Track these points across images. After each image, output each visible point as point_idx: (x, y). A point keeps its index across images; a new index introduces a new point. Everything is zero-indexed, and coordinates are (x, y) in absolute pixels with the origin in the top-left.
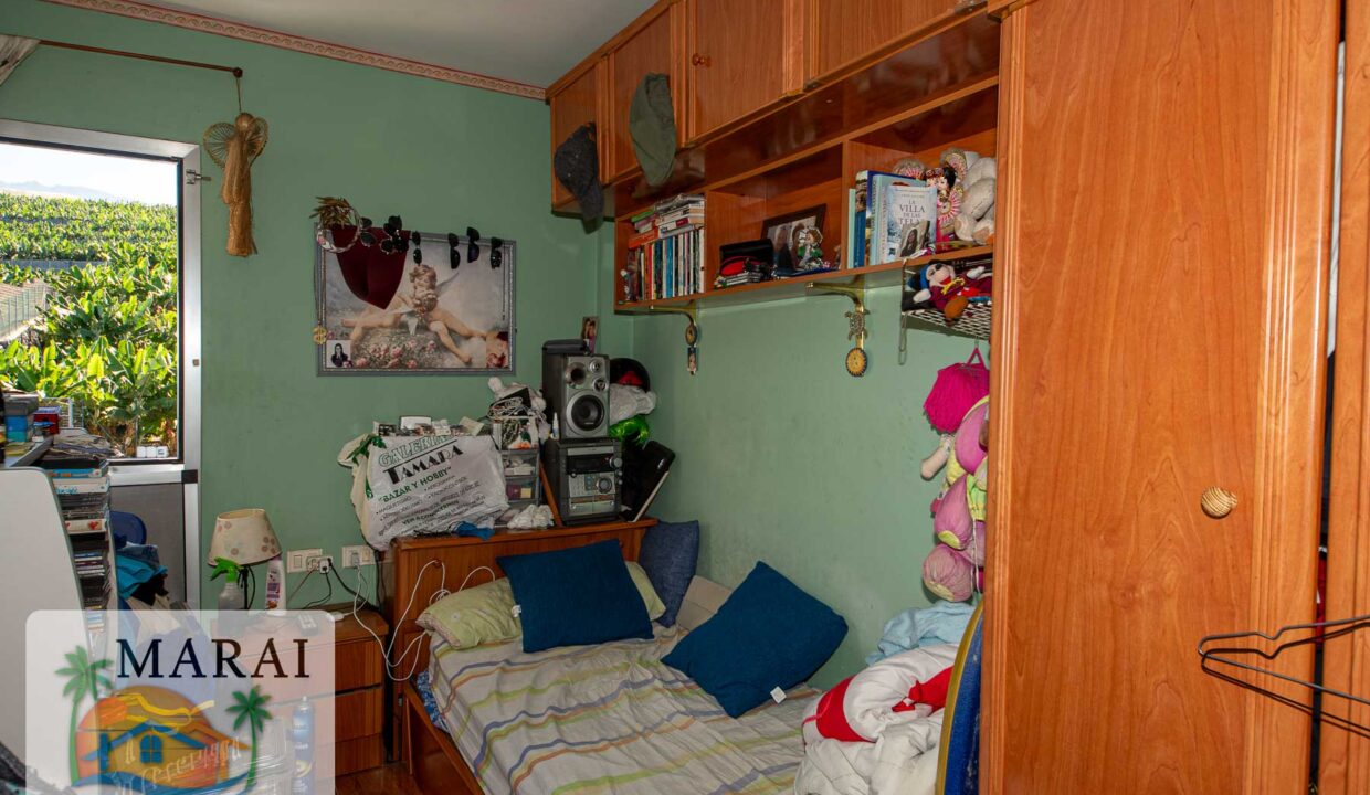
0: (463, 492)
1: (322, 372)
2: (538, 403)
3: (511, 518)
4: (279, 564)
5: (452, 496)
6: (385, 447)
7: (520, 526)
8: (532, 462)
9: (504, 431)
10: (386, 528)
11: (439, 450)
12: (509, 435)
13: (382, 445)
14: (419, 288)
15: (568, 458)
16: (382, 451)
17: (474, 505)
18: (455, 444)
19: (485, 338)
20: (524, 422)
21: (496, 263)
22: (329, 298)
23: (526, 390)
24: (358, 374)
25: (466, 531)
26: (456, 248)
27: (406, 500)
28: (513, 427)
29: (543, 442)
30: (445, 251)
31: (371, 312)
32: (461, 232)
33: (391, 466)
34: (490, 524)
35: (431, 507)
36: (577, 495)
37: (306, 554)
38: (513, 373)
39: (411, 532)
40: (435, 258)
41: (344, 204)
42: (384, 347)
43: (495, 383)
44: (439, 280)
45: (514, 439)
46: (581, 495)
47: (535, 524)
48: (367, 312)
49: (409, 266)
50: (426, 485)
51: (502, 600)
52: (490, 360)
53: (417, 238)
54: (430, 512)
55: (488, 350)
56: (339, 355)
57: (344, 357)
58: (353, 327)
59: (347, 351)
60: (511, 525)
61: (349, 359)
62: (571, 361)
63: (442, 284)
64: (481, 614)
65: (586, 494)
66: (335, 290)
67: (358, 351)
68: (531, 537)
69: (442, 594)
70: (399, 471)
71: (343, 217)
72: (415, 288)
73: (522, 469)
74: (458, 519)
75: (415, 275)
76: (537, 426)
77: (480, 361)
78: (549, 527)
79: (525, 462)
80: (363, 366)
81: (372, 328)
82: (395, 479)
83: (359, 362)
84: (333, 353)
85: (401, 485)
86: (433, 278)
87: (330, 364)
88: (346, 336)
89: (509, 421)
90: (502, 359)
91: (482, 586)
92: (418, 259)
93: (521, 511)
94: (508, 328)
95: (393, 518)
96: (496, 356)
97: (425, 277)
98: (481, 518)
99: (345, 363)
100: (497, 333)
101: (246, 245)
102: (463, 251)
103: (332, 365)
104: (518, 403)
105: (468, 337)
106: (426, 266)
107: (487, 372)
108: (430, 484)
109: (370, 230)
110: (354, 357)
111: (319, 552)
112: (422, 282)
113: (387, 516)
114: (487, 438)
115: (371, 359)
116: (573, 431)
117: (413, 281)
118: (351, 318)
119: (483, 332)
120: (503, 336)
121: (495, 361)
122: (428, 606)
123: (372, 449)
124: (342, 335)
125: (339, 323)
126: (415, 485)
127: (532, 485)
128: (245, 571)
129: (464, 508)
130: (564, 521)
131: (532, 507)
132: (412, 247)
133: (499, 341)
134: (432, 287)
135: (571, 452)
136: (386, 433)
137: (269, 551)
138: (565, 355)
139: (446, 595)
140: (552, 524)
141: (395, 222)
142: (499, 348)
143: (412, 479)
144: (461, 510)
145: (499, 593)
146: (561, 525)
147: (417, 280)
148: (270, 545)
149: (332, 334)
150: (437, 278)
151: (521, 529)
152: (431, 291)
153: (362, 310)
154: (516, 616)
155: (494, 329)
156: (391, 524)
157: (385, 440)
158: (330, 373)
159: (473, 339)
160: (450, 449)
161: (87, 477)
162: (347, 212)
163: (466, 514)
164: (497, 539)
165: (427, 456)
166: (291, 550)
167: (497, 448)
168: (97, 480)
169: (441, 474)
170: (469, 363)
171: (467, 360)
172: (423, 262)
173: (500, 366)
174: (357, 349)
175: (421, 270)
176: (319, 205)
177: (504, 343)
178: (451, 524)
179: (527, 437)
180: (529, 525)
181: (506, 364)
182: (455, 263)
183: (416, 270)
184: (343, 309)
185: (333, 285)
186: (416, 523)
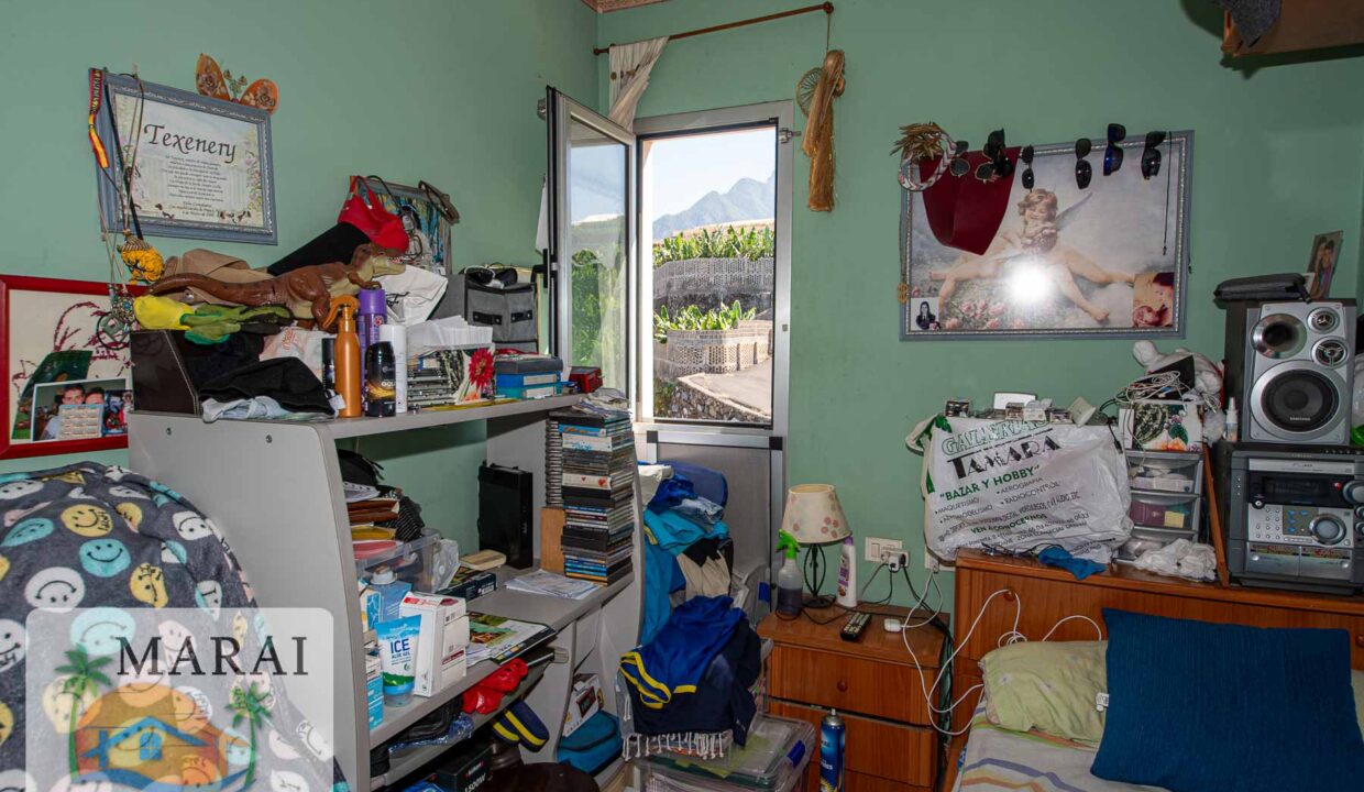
0: (1053, 502)
1: (906, 337)
2: (1208, 381)
3: (1139, 553)
4: (850, 550)
5: (1035, 507)
6: (950, 431)
7: (1154, 569)
8: (1188, 472)
9: (1137, 421)
10: (947, 533)
11: (1025, 441)
12: (1143, 429)
13: (948, 429)
14: (1030, 222)
15: (1250, 474)
16: (945, 435)
17: (1070, 523)
18: (1050, 434)
19: (1131, 284)
20: (1175, 410)
21: (1149, 170)
22: (916, 248)
23: (1189, 361)
24: (946, 338)
25: (1055, 559)
26: (1085, 158)
27: (973, 502)
28: (1154, 417)
29: (1210, 445)
30: (1069, 164)
31: (966, 260)
32: (1098, 134)
33: (956, 456)
34: (1102, 557)
35: (1006, 518)
36: (1263, 539)
37: (884, 543)
38: (1182, 334)
39: (979, 545)
40: (1054, 177)
41: (934, 129)
42: (982, 303)
43: (1144, 350)
44: (1061, 208)
45: (1155, 434)
46: (1273, 539)
47: (1184, 571)
48: (961, 260)
49: (1017, 193)
50: (1001, 486)
51: (1089, 675)
52: (1140, 315)
53: (1029, 155)
54: (1008, 523)
55: (1137, 301)
56: (925, 315)
57: (931, 318)
58: (943, 281)
59: (935, 311)
60: (1140, 563)
61: (937, 320)
62: (1269, 311)
63: (1067, 212)
64: (1044, 687)
65: (1283, 539)
66: (922, 237)
67: (949, 309)
68: (1175, 590)
69: (1015, 638)
70: (966, 462)
71: (933, 146)
72: (1026, 223)
73: (1164, 481)
74: (1047, 541)
75: (1026, 205)
76: (1202, 418)
77: (1123, 316)
78: (1205, 581)
79: (1173, 471)
80: (954, 328)
81: (967, 280)
82: (961, 473)
83: (950, 323)
84: (919, 314)
85: (967, 482)
86: (1053, 205)
87: (915, 327)
88: (934, 292)
89: (1147, 407)
90: (1162, 313)
91: (1072, 643)
92: (1028, 181)
93: (1164, 545)
94: (1175, 266)
95: (957, 522)
96: (1150, 310)
97: (1041, 206)
98: (1086, 546)
99: (931, 325)
100: (1154, 275)
101: (824, 198)
102: (1096, 161)
103: (918, 328)
104: (1171, 380)
105: (1104, 284)
106: (1043, 191)
107: (1134, 333)
108: (1005, 485)
109: (965, 156)
110: (943, 317)
111: (898, 544)
112: (1035, 213)
113: (948, 518)
114: (1104, 429)
115: (964, 319)
116: (1262, 428)
117: (1023, 214)
118: (940, 270)
119: (1131, 275)
120: (1165, 279)
121: (1149, 317)
122: (996, 647)
123: (935, 430)
124: (929, 291)
125: (927, 277)
126: (986, 484)
127: (1188, 506)
128: (815, 548)
129: (1055, 526)
130: (1232, 577)
131: (1181, 542)
132: (1021, 167)
133: (1157, 287)
134: (1051, 218)
135: (1256, 465)
136: (956, 412)
137: (829, 533)
138: (1256, 302)
139: (1020, 640)
140: (1212, 576)
141: (997, 138)
142: (1159, 297)
143: (983, 476)
144: (1050, 528)
145: (1089, 665)
146: (1226, 584)
147: (1028, 212)
148: (831, 527)
149: (918, 291)
150: (1058, 206)
151: (1153, 574)
152: (1049, 224)
153: (953, 259)
154: (1100, 708)
155: (1149, 269)
156: (955, 529)
157: (951, 420)
158: (915, 337)
159: (1112, 287)
160: (1042, 440)
161: (596, 435)
162: (937, 139)
163: (1058, 535)
164: (1116, 582)
165: (1007, 446)
166: (870, 536)
167: (1118, 445)
168: (603, 439)
169: (1023, 473)
170: (1105, 320)
171: (1101, 316)
172: (1037, 186)
173: (1157, 324)
174: (947, 307)
175: (1034, 197)
176: (901, 137)
177: (1167, 290)
178: (1039, 545)
179: (1179, 432)
180: (1172, 570)
181: (1169, 321)
182: (1083, 179)
183: (1027, 198)
184: (932, 260)
185: (921, 232)
186: (989, 534)
